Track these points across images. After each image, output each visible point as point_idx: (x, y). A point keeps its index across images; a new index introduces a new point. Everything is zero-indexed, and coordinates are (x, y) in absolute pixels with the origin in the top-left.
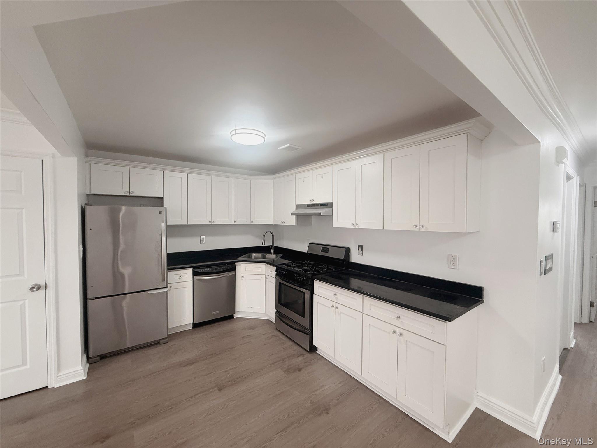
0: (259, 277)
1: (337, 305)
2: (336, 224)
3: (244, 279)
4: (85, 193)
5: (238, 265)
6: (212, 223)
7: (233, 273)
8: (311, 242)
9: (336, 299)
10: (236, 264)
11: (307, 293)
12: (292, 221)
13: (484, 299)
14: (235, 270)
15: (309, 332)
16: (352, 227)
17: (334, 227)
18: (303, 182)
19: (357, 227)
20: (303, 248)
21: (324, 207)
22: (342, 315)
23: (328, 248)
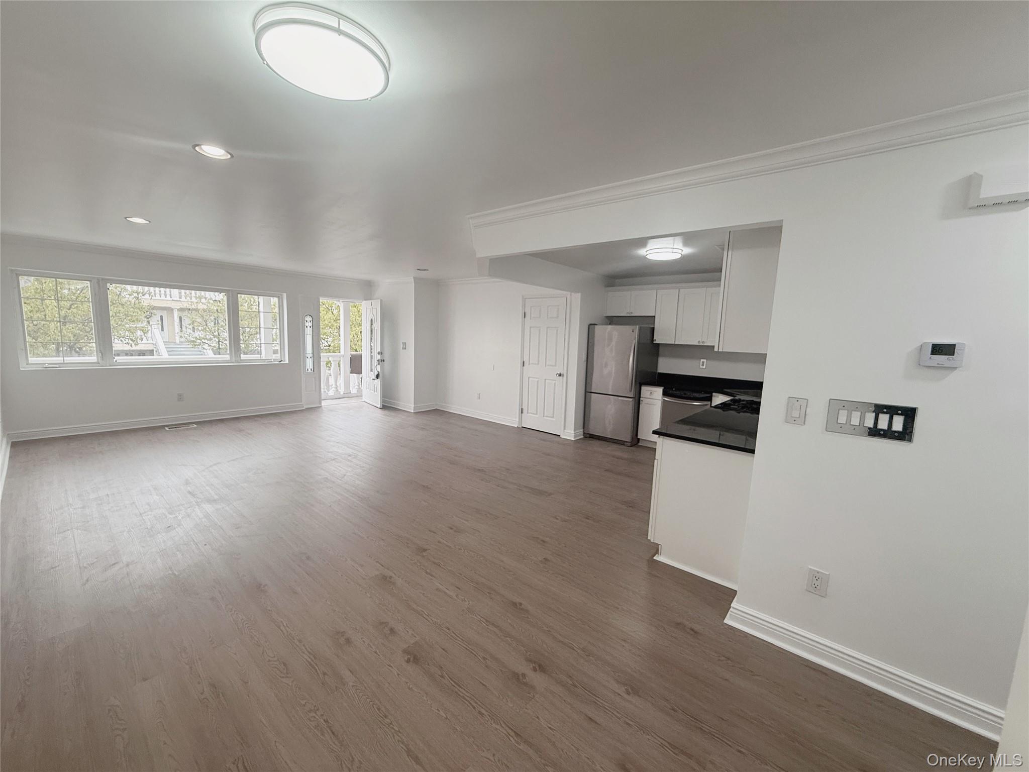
4: (605, 315)
5: (715, 396)
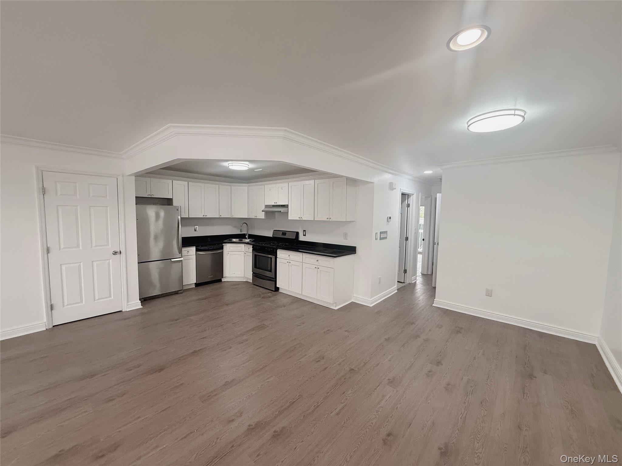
0: (240, 253)
1: (290, 261)
2: (290, 218)
3: (229, 254)
5: (225, 245)
6: (204, 217)
7: (222, 251)
8: (275, 230)
9: (290, 258)
10: (223, 244)
11: (273, 258)
12: (262, 216)
13: (357, 252)
14: (223, 248)
15: (274, 280)
16: (299, 219)
17: (289, 219)
18: (270, 190)
19: (301, 219)
20: (270, 234)
21: (283, 207)
22: (292, 266)
23: (286, 233)
